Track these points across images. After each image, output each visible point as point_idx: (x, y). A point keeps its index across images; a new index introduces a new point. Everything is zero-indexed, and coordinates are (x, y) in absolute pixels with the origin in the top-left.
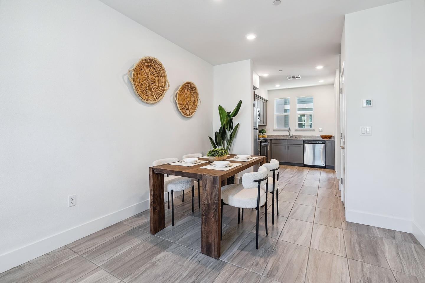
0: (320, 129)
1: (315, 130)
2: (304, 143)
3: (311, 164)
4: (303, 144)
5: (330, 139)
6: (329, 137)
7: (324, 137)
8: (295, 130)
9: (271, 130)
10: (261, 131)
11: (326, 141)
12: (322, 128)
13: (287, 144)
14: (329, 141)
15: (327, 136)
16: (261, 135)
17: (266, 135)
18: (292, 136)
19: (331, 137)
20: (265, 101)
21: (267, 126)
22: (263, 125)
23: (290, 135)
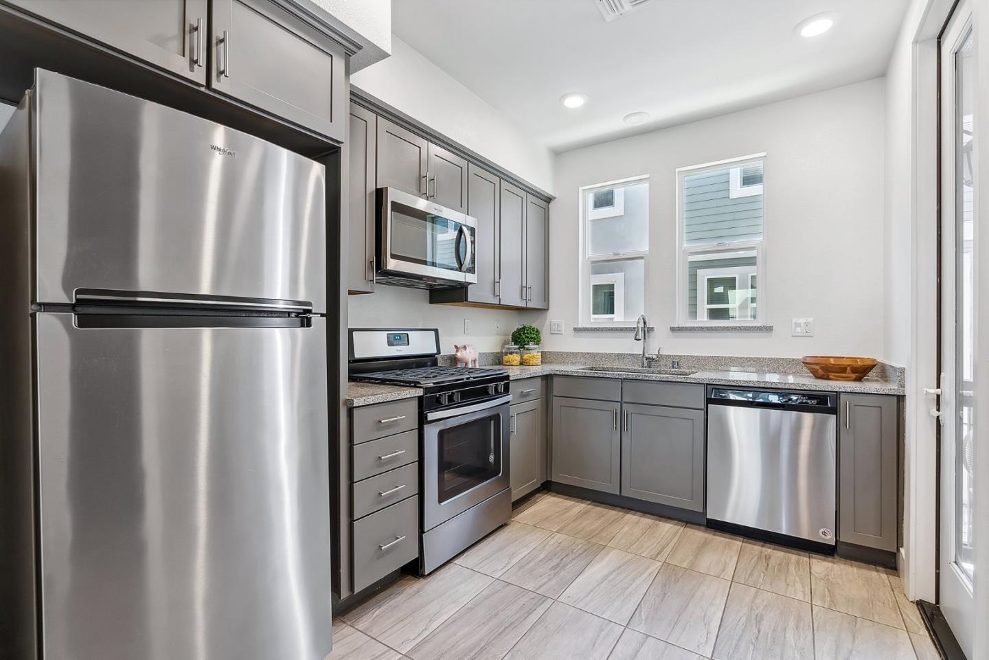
0: (802, 321)
1: (769, 329)
2: (710, 401)
3: (750, 522)
4: (702, 405)
5: (859, 379)
6: (854, 370)
7: (824, 368)
8: (673, 329)
9: (566, 329)
10: (520, 334)
11: (842, 397)
12: (810, 320)
13: (620, 400)
14: (862, 393)
15: (848, 365)
16: (511, 353)
17: (534, 353)
18: (655, 357)
19: (868, 368)
20: (543, 204)
21: (548, 309)
22: (530, 305)
23: (647, 355)
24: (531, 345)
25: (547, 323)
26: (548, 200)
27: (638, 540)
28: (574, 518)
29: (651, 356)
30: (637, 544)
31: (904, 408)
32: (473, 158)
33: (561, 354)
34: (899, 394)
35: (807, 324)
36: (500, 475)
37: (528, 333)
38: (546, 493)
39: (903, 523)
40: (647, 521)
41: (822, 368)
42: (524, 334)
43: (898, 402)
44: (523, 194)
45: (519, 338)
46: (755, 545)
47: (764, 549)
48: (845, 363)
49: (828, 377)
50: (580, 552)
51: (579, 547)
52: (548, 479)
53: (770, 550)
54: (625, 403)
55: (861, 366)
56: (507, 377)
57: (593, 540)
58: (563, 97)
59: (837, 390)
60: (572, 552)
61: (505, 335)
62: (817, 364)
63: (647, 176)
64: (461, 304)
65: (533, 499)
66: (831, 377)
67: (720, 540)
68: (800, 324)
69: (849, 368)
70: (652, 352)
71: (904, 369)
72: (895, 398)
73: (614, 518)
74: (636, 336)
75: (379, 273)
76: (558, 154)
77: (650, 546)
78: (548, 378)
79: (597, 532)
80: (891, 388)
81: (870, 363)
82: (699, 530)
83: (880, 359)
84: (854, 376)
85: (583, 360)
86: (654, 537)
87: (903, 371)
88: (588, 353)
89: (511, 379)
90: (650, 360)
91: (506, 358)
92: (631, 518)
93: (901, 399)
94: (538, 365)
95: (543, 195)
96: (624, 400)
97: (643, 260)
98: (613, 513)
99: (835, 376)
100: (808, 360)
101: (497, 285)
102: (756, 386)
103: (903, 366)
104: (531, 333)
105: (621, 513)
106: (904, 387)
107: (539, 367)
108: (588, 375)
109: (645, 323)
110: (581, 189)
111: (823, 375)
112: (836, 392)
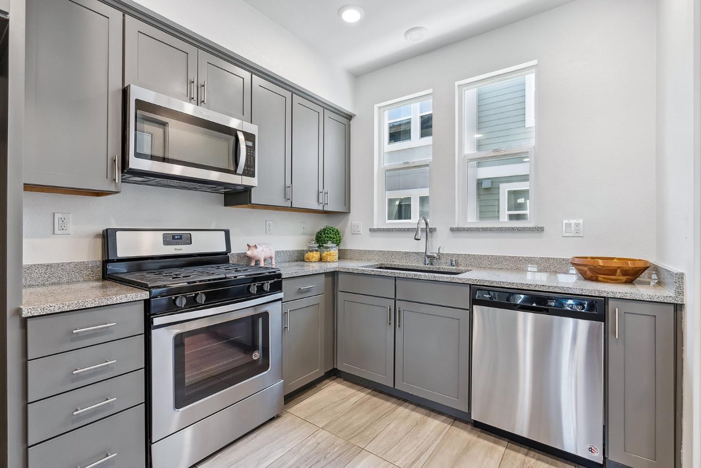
0: (573, 222)
1: (540, 230)
2: (474, 302)
4: (467, 305)
5: (630, 282)
6: (625, 273)
7: (593, 270)
8: (452, 230)
9: (364, 230)
10: (321, 234)
11: (611, 303)
12: (581, 221)
13: (394, 297)
14: (633, 300)
15: (618, 268)
16: (312, 251)
17: (333, 252)
18: (435, 255)
19: (640, 270)
20: (344, 120)
21: (349, 213)
22: (327, 208)
23: (428, 254)
24: (329, 244)
25: (349, 225)
26: (349, 117)
27: (399, 441)
28: (347, 410)
29: (432, 254)
30: (396, 446)
31: (682, 318)
32: (256, 70)
33: (360, 251)
34: (676, 302)
35: (577, 225)
36: (269, 369)
37: (327, 233)
38: (334, 380)
39: (681, 448)
40: (416, 415)
41: (590, 269)
42: (325, 234)
43: (676, 311)
44: (321, 110)
45: (320, 237)
46: (518, 452)
47: (528, 459)
48: (614, 264)
49: (597, 279)
50: (334, 457)
51: (336, 449)
52: (335, 367)
53: (533, 460)
54: (399, 300)
55: (633, 269)
56: (279, 276)
57: (353, 441)
58: (341, 10)
59: (605, 295)
60: (325, 457)
61: (312, 235)
62: (585, 265)
63: (430, 91)
64: (246, 206)
65: (319, 386)
66: (600, 279)
67: (483, 444)
68: (571, 224)
69: (619, 271)
70: (433, 251)
71: (683, 274)
72: (672, 308)
73: (385, 412)
74: (416, 235)
75: (126, 173)
76: (357, 76)
77: (409, 451)
78: (333, 275)
79: (362, 429)
80: (667, 294)
81: (641, 265)
82: (464, 429)
83: (652, 260)
84: (624, 278)
85: (377, 258)
86: (417, 438)
87: (681, 276)
88: (381, 251)
89: (283, 277)
90: (431, 258)
91: (306, 255)
92: (404, 411)
93: (678, 308)
94: (334, 261)
95: (345, 113)
96: (397, 298)
97: (428, 168)
98: (386, 405)
99: (604, 278)
100: (576, 261)
101: (288, 190)
102: (519, 287)
103: (682, 272)
104: (330, 233)
105: (394, 406)
106: (683, 295)
107: (335, 263)
108: (366, 273)
109: (427, 224)
110: (376, 106)
111: (592, 277)
112: (604, 297)
